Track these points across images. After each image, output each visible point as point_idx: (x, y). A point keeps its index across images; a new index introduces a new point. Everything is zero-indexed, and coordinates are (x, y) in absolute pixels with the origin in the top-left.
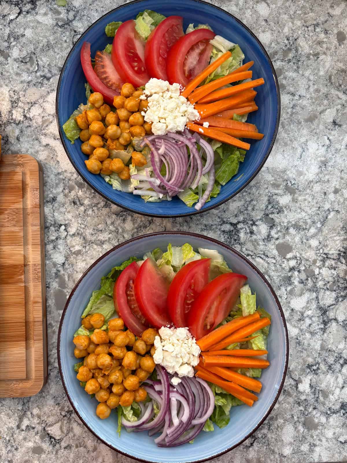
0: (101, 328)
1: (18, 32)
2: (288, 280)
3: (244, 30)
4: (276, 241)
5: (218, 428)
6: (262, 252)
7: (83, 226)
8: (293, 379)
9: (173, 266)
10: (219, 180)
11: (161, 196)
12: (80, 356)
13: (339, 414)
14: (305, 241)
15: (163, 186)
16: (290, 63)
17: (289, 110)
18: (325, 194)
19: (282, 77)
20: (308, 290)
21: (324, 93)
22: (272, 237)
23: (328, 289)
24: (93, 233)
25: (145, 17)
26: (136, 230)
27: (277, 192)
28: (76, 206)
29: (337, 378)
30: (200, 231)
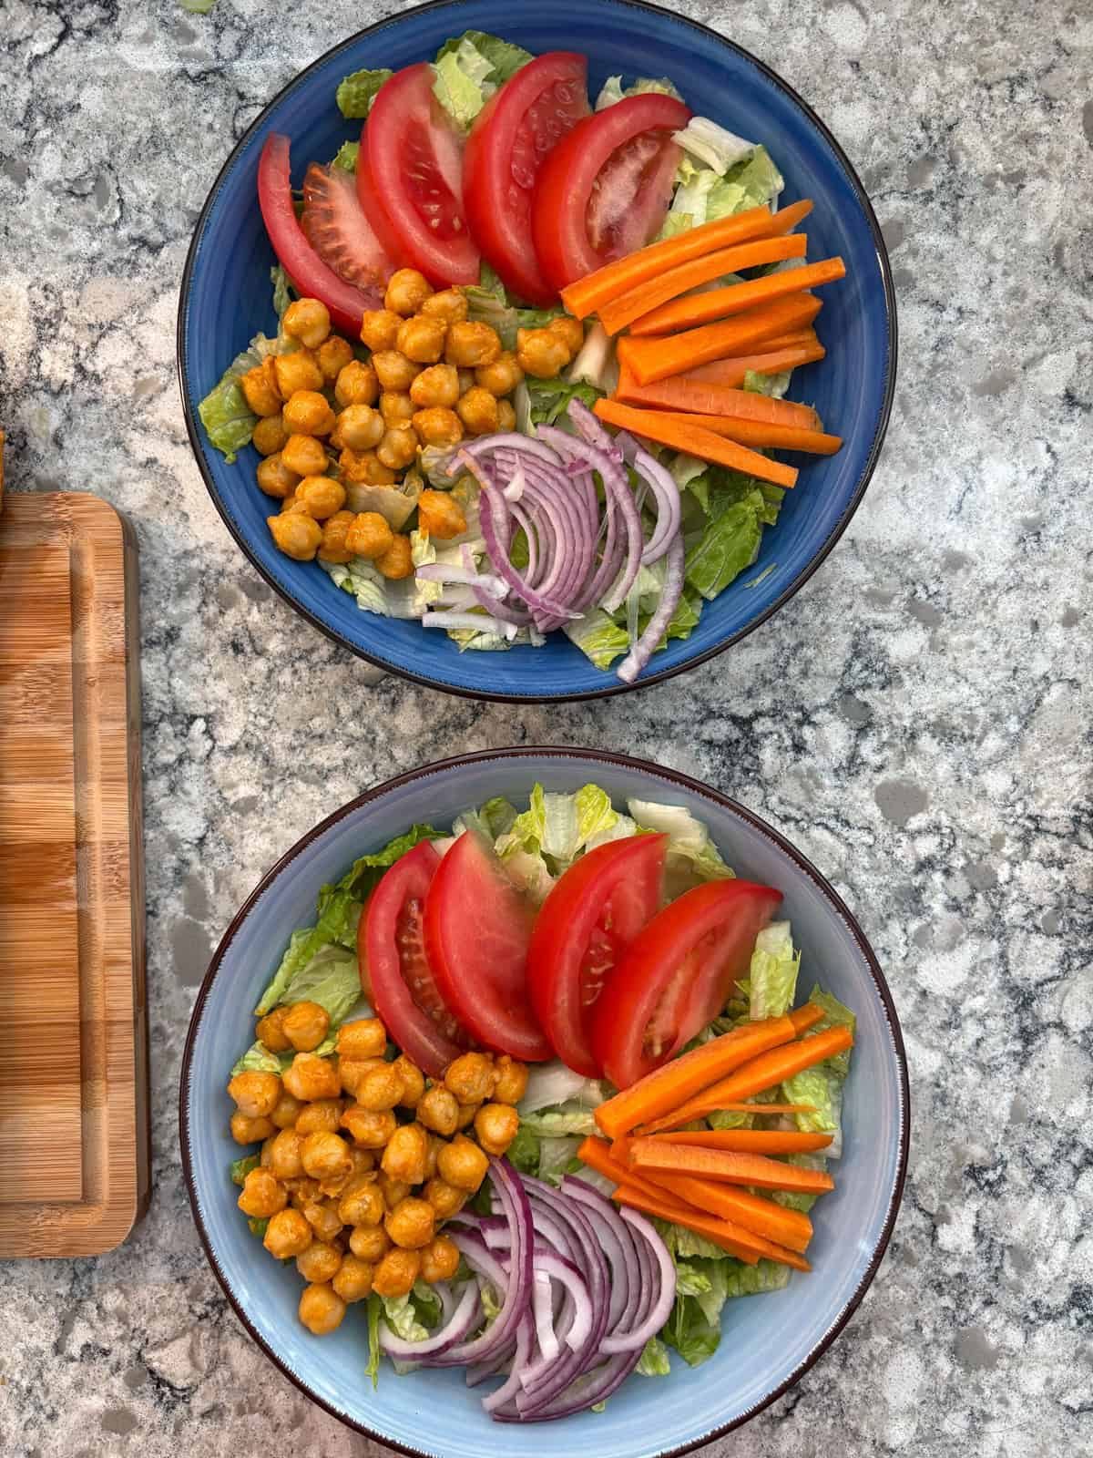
0: (316, 1049)
1: (56, 96)
2: (912, 900)
3: (784, 99)
4: (876, 776)
5: (685, 1364)
6: (832, 811)
7: (263, 722)
8: (921, 1210)
9: (545, 856)
10: (697, 583)
11: (511, 632)
12: (251, 1139)
13: (1063, 1321)
14: (967, 775)
15: (518, 600)
16: (931, 205)
17: (926, 357)
18: (1035, 626)
19: (904, 248)
20: (974, 930)
21: (1038, 303)
22: (863, 763)
23: (1037, 929)
24: (296, 743)
25: (464, 55)
26: (430, 736)
27: (881, 617)
28: (240, 657)
29: (1061, 1207)
30: (633, 741)
